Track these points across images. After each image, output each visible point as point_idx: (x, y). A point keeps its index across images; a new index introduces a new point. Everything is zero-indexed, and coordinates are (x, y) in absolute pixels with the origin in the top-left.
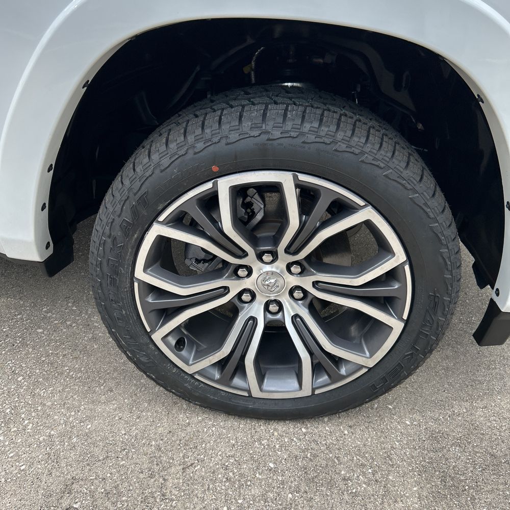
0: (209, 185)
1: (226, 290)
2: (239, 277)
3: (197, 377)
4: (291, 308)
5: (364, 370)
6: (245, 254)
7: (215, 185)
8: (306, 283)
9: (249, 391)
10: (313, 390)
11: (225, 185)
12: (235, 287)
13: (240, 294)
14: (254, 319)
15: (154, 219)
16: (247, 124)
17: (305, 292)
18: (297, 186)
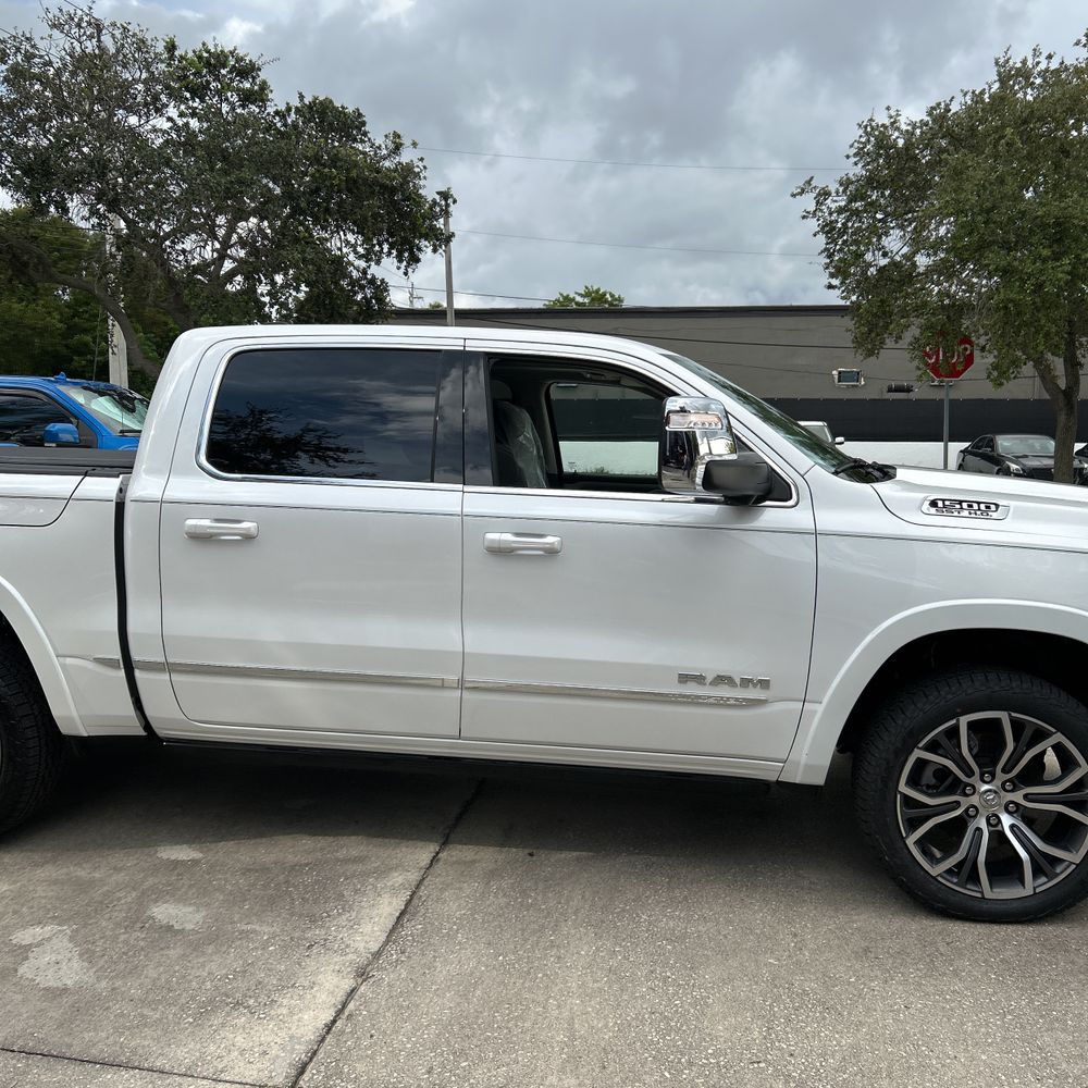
0: (954, 722)
1: (958, 804)
2: (967, 795)
3: (940, 879)
4: (1007, 821)
5: (1073, 867)
6: (973, 773)
7: (958, 721)
8: (1018, 797)
9: (982, 893)
10: (1035, 889)
11: (964, 721)
12: (965, 802)
13: (967, 810)
14: (979, 829)
15: (915, 746)
16: (977, 684)
17: (1017, 804)
18: (1011, 721)
